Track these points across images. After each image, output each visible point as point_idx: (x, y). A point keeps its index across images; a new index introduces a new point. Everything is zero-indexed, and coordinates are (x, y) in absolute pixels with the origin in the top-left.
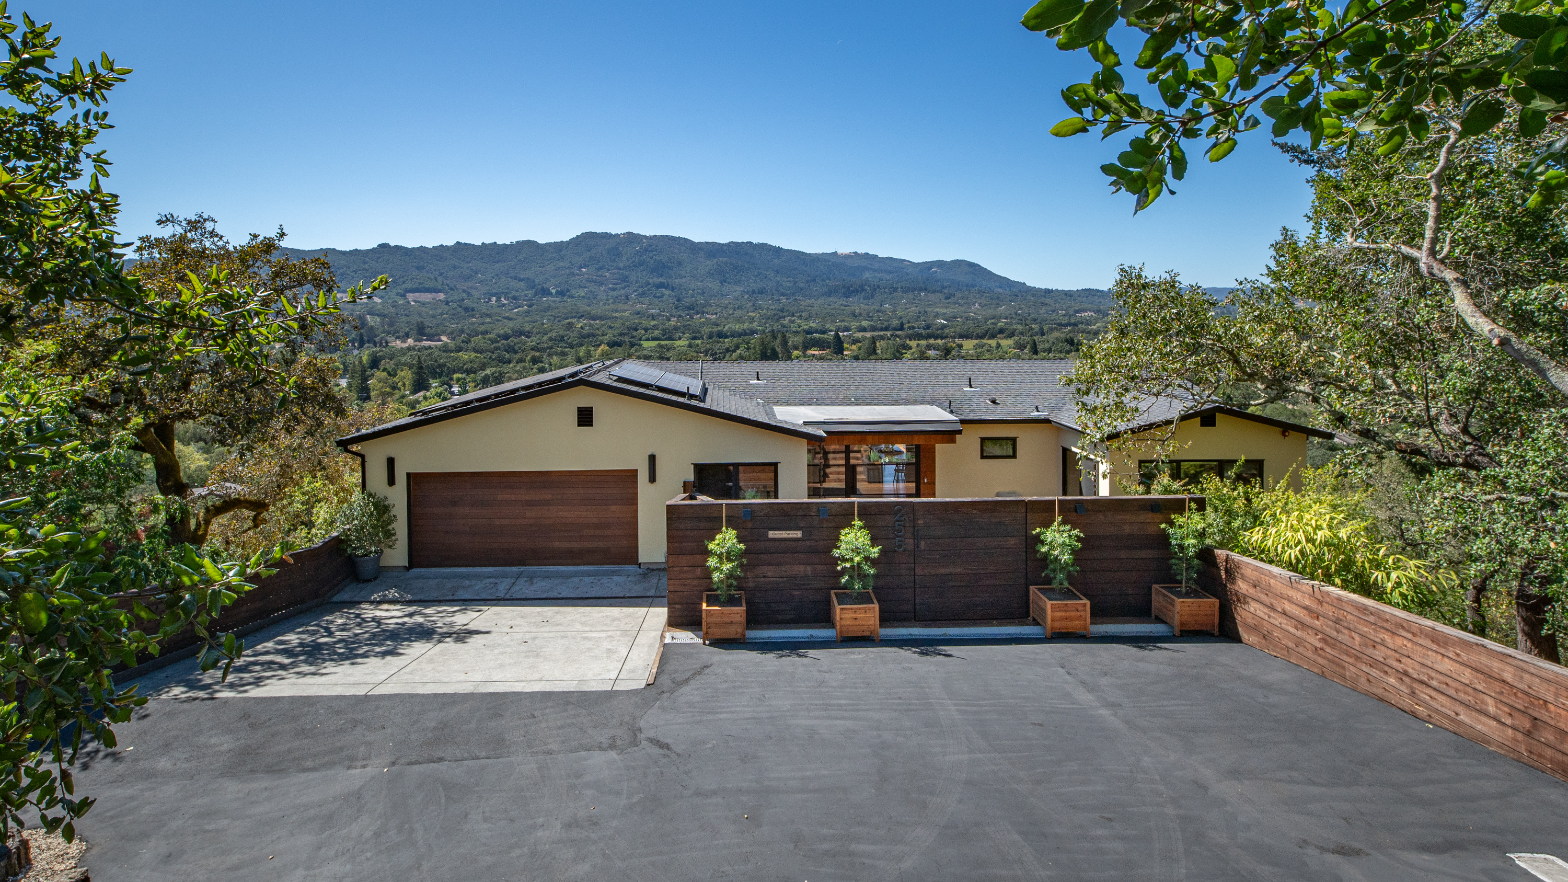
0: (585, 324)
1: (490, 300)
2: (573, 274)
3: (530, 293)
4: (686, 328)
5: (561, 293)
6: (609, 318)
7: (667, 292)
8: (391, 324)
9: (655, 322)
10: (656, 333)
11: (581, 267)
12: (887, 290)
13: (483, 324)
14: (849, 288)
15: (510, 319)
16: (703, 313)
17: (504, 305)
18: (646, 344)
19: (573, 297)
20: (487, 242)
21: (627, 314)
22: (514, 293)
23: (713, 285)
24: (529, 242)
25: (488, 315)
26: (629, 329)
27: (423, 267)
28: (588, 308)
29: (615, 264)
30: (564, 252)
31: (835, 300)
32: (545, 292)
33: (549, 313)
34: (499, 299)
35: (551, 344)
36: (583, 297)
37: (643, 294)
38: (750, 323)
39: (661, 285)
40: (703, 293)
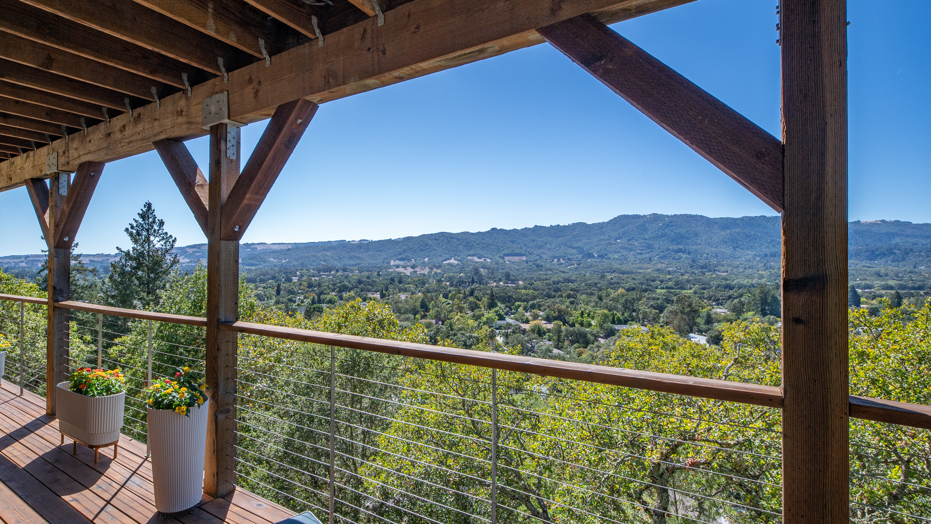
0: (615, 277)
1: (553, 260)
2: (610, 244)
3: (580, 256)
4: (698, 281)
5: (601, 256)
6: (635, 273)
7: (684, 256)
8: (492, 273)
9: (670, 276)
10: (670, 284)
11: (616, 239)
12: (923, 254)
13: (546, 275)
14: (873, 252)
15: (564, 272)
16: (715, 270)
17: (562, 264)
18: (658, 291)
19: (609, 259)
20: (553, 225)
21: (649, 270)
22: (569, 256)
23: (728, 250)
24: (580, 223)
25: (550, 270)
27: (515, 241)
28: (620, 266)
29: (642, 236)
30: (605, 229)
31: (856, 262)
32: (590, 256)
33: (592, 269)
34: (559, 260)
35: (585, 287)
36: (617, 259)
37: (664, 257)
38: (760, 279)
39: (680, 251)
40: (717, 256)
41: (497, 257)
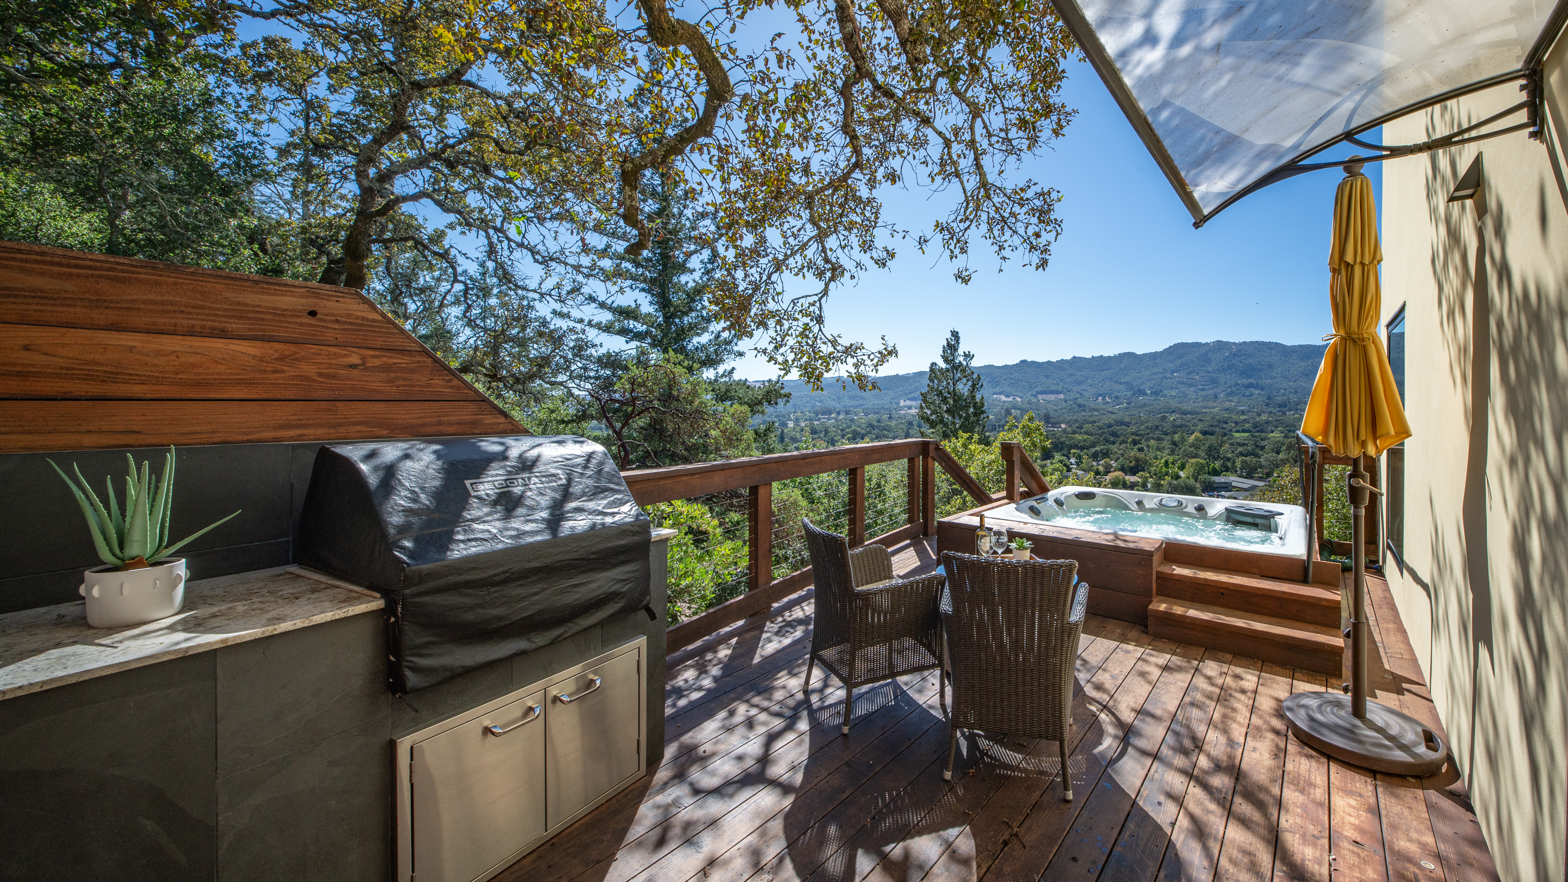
0: (1179, 418)
1: (1097, 399)
2: (1166, 378)
3: (1129, 394)
5: (1155, 393)
6: (1200, 413)
7: (1257, 392)
9: (1244, 417)
10: (1247, 426)
11: (1173, 372)
13: (1093, 416)
15: (1112, 413)
17: (1108, 403)
18: (1237, 435)
19: (1166, 396)
20: (1096, 355)
21: (1216, 410)
22: (1116, 394)
24: (1129, 353)
25: (1095, 410)
26: (1219, 421)
27: (1050, 376)
28: (1180, 405)
29: (1204, 369)
30: (1159, 360)
32: (1142, 392)
33: (1145, 409)
35: (1147, 431)
36: (1175, 396)
37: (1232, 394)
39: (1251, 386)
40: (1296, 392)
41: (1028, 395)
